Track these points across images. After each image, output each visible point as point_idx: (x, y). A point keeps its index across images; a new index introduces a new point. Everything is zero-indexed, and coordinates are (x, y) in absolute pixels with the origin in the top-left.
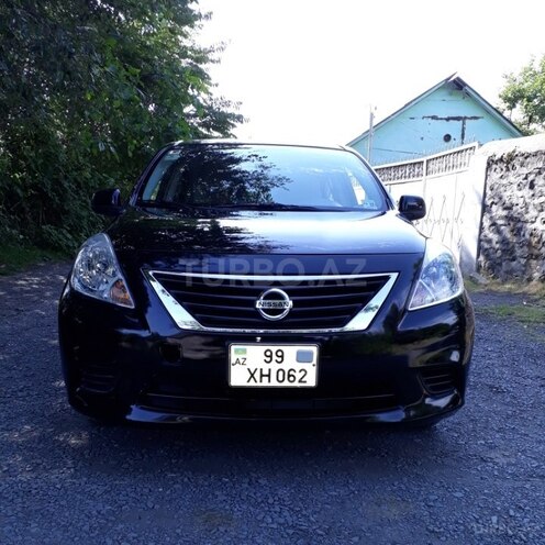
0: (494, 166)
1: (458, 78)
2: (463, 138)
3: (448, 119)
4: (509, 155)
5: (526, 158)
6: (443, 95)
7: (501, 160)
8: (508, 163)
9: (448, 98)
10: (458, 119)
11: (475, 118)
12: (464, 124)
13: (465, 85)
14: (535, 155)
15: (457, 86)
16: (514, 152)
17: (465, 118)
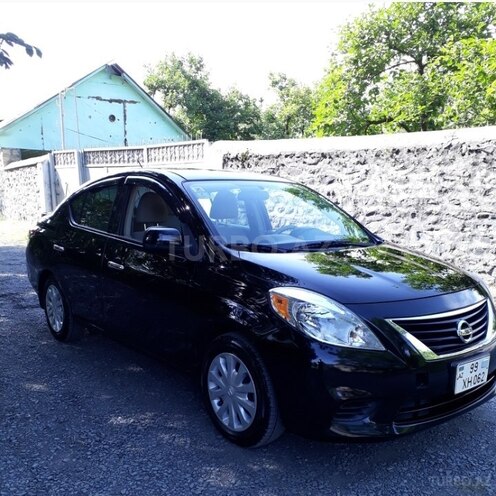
0: (230, 163)
1: (116, 65)
2: (125, 119)
3: (111, 101)
4: (243, 155)
5: (260, 159)
6: (104, 78)
7: (236, 158)
8: (243, 161)
9: (109, 81)
10: (119, 101)
11: (134, 102)
12: (125, 107)
13: (123, 72)
14: (268, 158)
15: (116, 71)
16: (247, 153)
17: (125, 101)
